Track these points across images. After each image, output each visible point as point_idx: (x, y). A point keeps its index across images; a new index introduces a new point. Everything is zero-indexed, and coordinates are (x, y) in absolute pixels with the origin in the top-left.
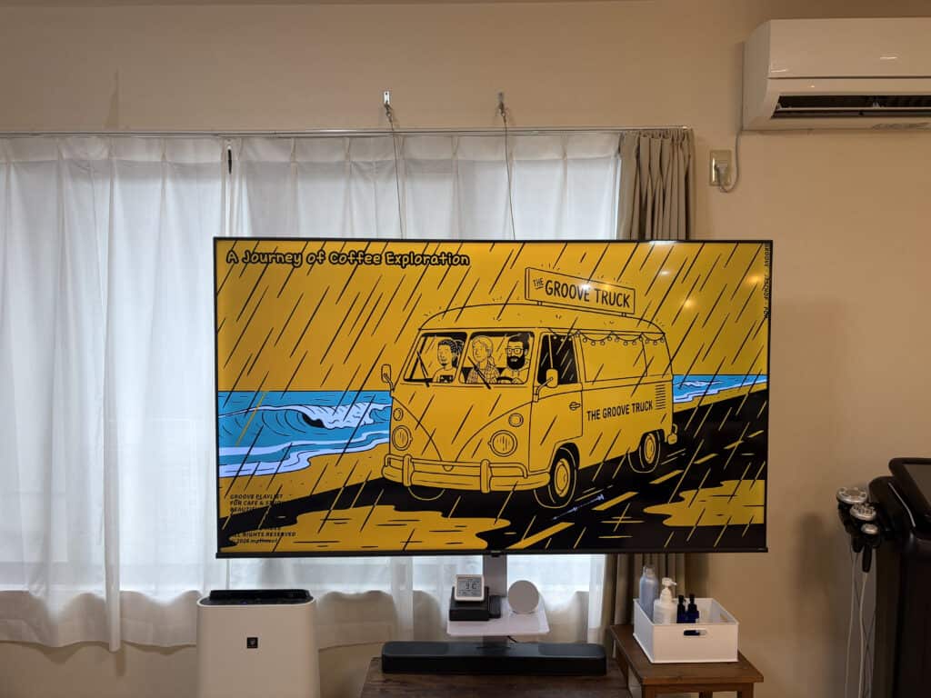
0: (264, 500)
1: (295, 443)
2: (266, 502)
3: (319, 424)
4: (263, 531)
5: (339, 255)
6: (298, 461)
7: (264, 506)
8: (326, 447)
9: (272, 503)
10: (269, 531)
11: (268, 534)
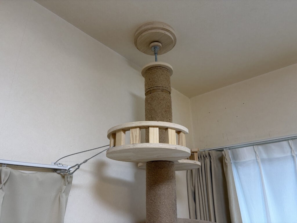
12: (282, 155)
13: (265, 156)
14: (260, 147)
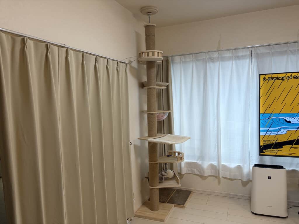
0: (273, 141)
1: (282, 127)
2: (273, 142)
3: (289, 122)
4: (273, 149)
5: (297, 76)
6: (283, 132)
7: (273, 143)
8: (291, 128)
9: (275, 142)
10: (275, 150)
11: (274, 150)
12: (190, 60)
13: (183, 60)
14: (183, 56)
